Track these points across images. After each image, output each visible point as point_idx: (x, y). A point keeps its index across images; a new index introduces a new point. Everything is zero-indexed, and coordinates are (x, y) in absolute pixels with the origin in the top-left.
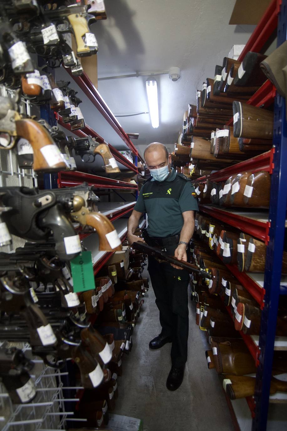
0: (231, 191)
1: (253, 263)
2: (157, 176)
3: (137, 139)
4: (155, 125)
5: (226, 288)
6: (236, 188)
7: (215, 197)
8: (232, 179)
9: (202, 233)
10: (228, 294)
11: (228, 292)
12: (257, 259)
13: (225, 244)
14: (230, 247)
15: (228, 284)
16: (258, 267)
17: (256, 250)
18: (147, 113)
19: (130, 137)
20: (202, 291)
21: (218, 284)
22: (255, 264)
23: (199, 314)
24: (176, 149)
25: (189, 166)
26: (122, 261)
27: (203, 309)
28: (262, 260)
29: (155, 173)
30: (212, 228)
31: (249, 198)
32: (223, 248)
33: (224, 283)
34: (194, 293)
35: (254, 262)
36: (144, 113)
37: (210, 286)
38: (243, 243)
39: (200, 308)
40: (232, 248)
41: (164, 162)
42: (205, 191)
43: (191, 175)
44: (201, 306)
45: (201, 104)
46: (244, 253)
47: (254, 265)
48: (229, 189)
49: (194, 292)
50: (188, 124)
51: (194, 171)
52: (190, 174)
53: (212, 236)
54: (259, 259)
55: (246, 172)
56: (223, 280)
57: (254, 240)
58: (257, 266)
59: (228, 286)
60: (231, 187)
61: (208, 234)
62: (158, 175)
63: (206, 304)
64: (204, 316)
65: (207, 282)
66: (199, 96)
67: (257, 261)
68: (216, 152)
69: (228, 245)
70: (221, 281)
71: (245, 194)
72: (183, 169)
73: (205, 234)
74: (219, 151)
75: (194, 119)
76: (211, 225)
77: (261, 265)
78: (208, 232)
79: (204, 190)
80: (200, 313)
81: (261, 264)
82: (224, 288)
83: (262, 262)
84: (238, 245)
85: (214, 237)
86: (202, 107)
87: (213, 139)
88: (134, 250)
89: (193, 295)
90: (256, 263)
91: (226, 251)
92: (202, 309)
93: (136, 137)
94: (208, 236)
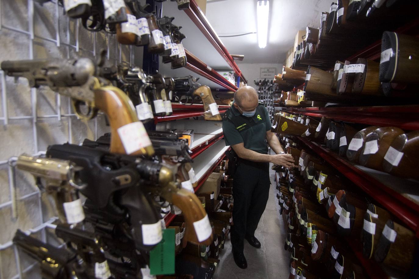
0: (362, 149)
4: (263, 45)
5: (337, 262)
6: (373, 148)
7: (333, 143)
8: (366, 133)
9: (309, 178)
10: (339, 271)
11: (340, 269)
12: (397, 252)
13: (343, 210)
14: (350, 217)
15: (339, 257)
16: (399, 264)
17: (397, 239)
18: (254, 33)
19: (235, 58)
20: (300, 245)
21: (325, 251)
22: (394, 259)
23: (294, 276)
24: (284, 73)
25: (298, 93)
26: (213, 193)
27: (301, 271)
28: (407, 256)
30: (323, 178)
31: (394, 167)
32: (339, 214)
33: (335, 255)
34: (289, 242)
35: (393, 255)
36: (252, 33)
37: (314, 251)
38: (374, 220)
39: (296, 268)
40: (353, 219)
42: (318, 130)
43: (299, 102)
44: (298, 267)
45: (325, 29)
46: (375, 236)
47: (391, 259)
48: (360, 146)
50: (303, 49)
51: (303, 99)
52: (297, 101)
53: (323, 188)
55: (393, 129)
56: (333, 249)
57: (396, 225)
58: (398, 262)
59: (339, 260)
60: (364, 144)
61: (317, 182)
63: (304, 264)
65: (309, 239)
66: (325, 19)
67: (398, 255)
68: (342, 89)
69: (348, 214)
70: (330, 250)
71: (385, 158)
72: (289, 95)
73: (312, 181)
74: (346, 90)
75: (312, 45)
76: (322, 173)
77: (404, 262)
78: (317, 179)
79: (317, 128)
80: (296, 276)
82: (334, 260)
83: (406, 258)
84: (366, 222)
85: (325, 190)
86: (327, 33)
87: (338, 71)
88: (226, 176)
89: (288, 244)
91: (344, 221)
92: (299, 272)
93: (241, 59)
94: (316, 185)
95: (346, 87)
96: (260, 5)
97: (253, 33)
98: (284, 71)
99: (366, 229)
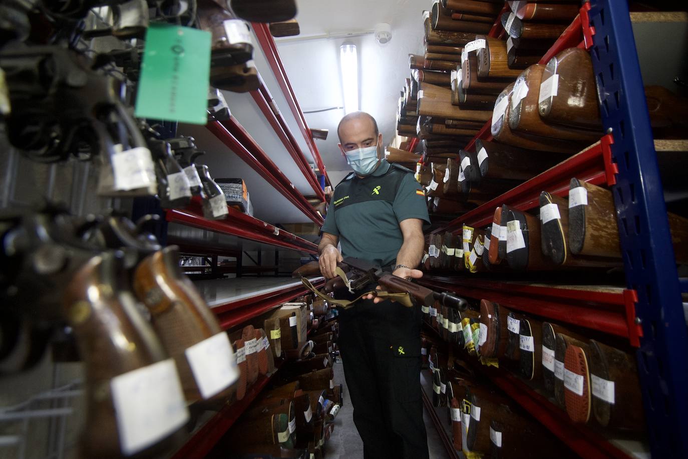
0: (510, 106)
1: (590, 231)
2: (357, 162)
3: (325, 138)
5: (521, 336)
9: (449, 254)
10: (528, 347)
11: (528, 343)
12: (596, 220)
14: (522, 228)
15: (523, 327)
16: (603, 241)
18: (340, 108)
19: (314, 134)
21: (500, 332)
22: (596, 233)
23: (460, 422)
26: (293, 315)
27: (469, 406)
28: (610, 223)
29: (356, 156)
30: (468, 233)
32: (504, 240)
33: (514, 326)
34: (439, 388)
35: (593, 227)
36: (336, 108)
37: (482, 341)
39: (460, 406)
40: (526, 230)
41: (371, 137)
44: (464, 400)
45: (431, 27)
46: (561, 220)
47: (592, 235)
48: (506, 105)
49: (439, 385)
53: (472, 245)
54: (604, 221)
56: (510, 321)
57: (581, 179)
58: (601, 237)
61: (461, 251)
62: (359, 160)
64: (472, 420)
65: (470, 345)
66: (428, 16)
67: (598, 225)
68: (466, 82)
69: (517, 222)
74: (470, 81)
75: (418, 70)
76: (466, 227)
77: (609, 234)
78: (460, 246)
79: (444, 178)
81: (609, 231)
82: (516, 337)
83: (609, 226)
84: (543, 208)
85: (476, 244)
86: (433, 29)
87: (455, 79)
89: (438, 392)
90: (596, 229)
91: (514, 238)
92: (467, 407)
93: (324, 135)
94: (461, 256)
95: (469, 77)
96: (345, 51)
97: (338, 108)
98: (387, 151)
99: (547, 219)
